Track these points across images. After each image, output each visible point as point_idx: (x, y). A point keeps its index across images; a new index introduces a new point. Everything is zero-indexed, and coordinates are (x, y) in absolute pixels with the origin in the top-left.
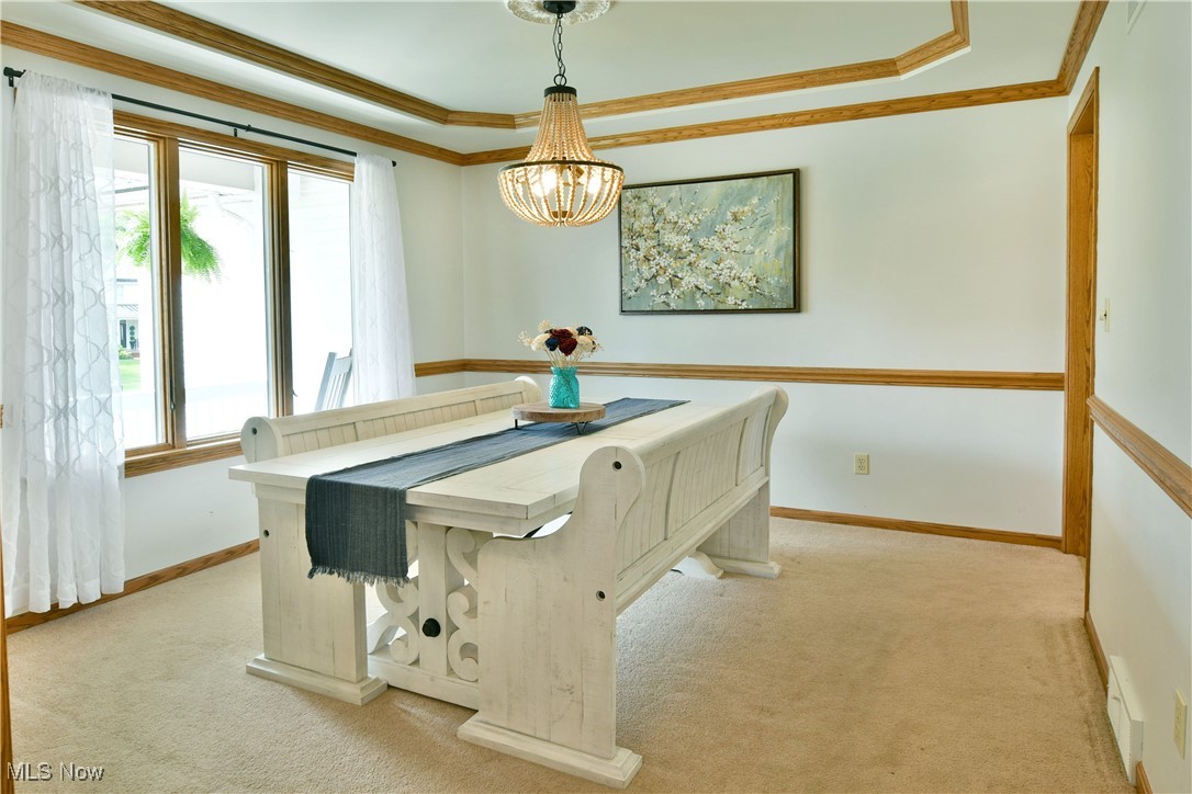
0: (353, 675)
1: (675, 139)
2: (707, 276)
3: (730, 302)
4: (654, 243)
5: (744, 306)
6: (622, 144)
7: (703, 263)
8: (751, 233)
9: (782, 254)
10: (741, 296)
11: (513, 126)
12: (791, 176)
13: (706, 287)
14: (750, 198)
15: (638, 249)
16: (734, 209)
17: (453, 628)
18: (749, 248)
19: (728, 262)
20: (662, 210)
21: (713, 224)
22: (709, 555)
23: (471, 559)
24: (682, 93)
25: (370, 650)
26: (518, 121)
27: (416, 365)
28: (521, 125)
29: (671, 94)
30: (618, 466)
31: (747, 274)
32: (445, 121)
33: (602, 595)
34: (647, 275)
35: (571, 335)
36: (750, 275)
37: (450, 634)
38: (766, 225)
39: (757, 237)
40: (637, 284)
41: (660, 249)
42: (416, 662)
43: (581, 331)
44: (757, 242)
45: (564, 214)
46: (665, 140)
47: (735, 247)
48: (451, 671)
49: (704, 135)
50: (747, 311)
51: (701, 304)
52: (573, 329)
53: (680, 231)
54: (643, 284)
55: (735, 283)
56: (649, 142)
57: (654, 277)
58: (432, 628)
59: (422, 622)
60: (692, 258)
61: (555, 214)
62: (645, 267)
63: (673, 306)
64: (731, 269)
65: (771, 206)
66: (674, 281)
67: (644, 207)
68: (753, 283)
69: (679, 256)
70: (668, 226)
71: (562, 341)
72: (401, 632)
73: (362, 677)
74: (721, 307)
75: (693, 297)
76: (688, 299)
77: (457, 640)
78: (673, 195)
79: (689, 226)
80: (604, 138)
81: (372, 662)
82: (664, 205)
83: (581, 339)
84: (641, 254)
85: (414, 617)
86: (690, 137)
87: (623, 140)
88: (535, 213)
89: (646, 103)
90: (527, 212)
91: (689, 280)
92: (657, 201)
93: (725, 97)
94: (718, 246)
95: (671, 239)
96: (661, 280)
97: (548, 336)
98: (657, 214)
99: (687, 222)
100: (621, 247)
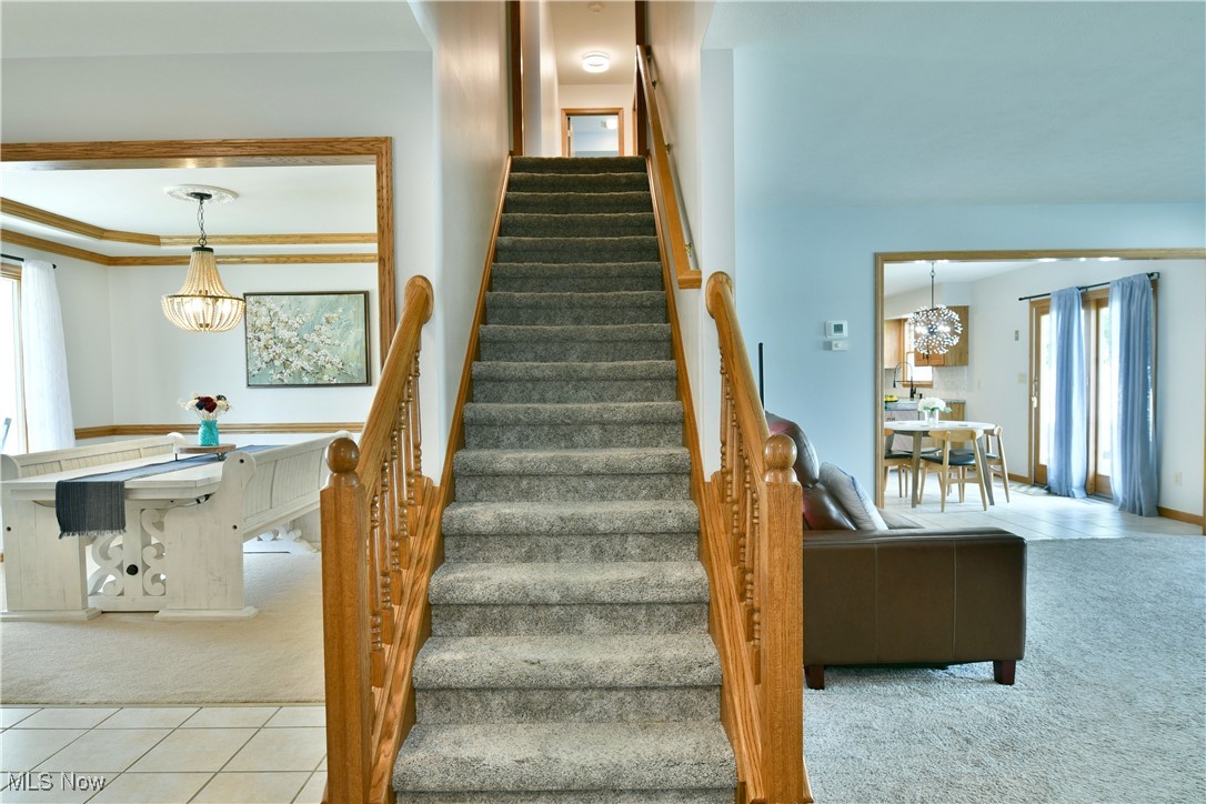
0: (80, 605)
1: (285, 262)
2: (309, 361)
3: (326, 379)
4: (271, 336)
5: (335, 381)
6: (246, 262)
7: (306, 352)
8: (338, 332)
9: (358, 347)
10: (332, 374)
11: (159, 244)
12: (362, 295)
13: (308, 368)
14: (336, 308)
15: (259, 340)
16: (327, 315)
17: (146, 567)
18: (337, 342)
19: (323, 351)
20: (276, 313)
21: (313, 326)
22: (309, 542)
23: (160, 526)
24: (288, 236)
25: (89, 592)
26: (162, 240)
27: (76, 430)
28: (165, 244)
29: (280, 236)
30: (242, 461)
31: (336, 360)
32: (101, 237)
33: (235, 527)
34: (266, 359)
35: (212, 400)
36: (338, 360)
37: (144, 572)
38: (348, 327)
39: (342, 334)
40: (259, 365)
41: (276, 340)
42: (122, 594)
43: (219, 398)
44: (342, 338)
45: (207, 325)
46: (277, 262)
47: (328, 341)
48: (146, 593)
49: (305, 262)
50: (337, 385)
51: (306, 380)
52: (214, 397)
53: (290, 328)
54: (264, 366)
55: (329, 366)
56: (266, 262)
57: (272, 360)
58: (133, 570)
59: (125, 569)
60: (299, 347)
61: (201, 326)
62: (265, 354)
63: (286, 381)
64: (326, 356)
65: (351, 315)
66: (286, 364)
67: (263, 310)
68: (340, 366)
69: (290, 346)
70: (282, 325)
71: (207, 404)
72: (111, 578)
73: (85, 607)
74: (319, 382)
75: (300, 375)
76: (297, 376)
77: (149, 574)
78: (284, 302)
79: (296, 325)
80: (232, 257)
81: (90, 599)
82: (278, 309)
83: (219, 403)
84: (262, 344)
85: (120, 567)
86: (296, 262)
87: (246, 259)
88: (186, 322)
89: (263, 240)
90: (181, 323)
91: (297, 363)
92: (273, 306)
93: (317, 243)
94: (316, 340)
95: (284, 333)
96: (277, 363)
97: (197, 401)
98: (273, 316)
99: (295, 324)
100: (247, 338)
